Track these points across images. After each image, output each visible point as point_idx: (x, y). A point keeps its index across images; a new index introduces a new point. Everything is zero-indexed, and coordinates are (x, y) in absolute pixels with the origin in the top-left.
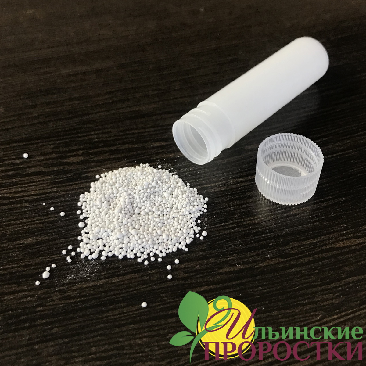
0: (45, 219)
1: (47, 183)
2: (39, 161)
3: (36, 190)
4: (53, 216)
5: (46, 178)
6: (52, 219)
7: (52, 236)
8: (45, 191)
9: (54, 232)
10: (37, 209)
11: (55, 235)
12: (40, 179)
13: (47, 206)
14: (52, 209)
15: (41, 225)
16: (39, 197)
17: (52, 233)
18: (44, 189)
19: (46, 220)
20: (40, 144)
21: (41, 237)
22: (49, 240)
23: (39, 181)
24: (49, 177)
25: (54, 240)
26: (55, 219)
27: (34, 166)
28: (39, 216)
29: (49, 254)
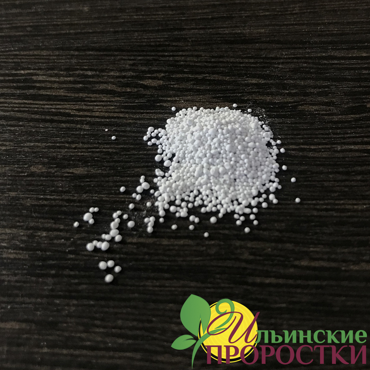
0: (104, 148)
1: (115, 106)
2: (113, 77)
3: (102, 112)
4: (112, 146)
5: (117, 99)
6: (110, 150)
7: (106, 171)
8: (111, 115)
9: (110, 166)
10: (97, 135)
11: (110, 170)
12: (108, 100)
13: (109, 133)
14: (113, 138)
15: (97, 155)
16: (103, 120)
17: (107, 167)
18: (111, 112)
19: (104, 150)
20: (119, 57)
21: (94, 168)
22: (102, 175)
23: (107, 101)
24: (118, 99)
25: (108, 176)
26: (114, 151)
27: (105, 83)
28: (98, 143)
29: (97, 192)
